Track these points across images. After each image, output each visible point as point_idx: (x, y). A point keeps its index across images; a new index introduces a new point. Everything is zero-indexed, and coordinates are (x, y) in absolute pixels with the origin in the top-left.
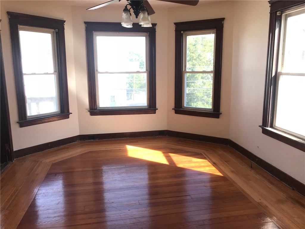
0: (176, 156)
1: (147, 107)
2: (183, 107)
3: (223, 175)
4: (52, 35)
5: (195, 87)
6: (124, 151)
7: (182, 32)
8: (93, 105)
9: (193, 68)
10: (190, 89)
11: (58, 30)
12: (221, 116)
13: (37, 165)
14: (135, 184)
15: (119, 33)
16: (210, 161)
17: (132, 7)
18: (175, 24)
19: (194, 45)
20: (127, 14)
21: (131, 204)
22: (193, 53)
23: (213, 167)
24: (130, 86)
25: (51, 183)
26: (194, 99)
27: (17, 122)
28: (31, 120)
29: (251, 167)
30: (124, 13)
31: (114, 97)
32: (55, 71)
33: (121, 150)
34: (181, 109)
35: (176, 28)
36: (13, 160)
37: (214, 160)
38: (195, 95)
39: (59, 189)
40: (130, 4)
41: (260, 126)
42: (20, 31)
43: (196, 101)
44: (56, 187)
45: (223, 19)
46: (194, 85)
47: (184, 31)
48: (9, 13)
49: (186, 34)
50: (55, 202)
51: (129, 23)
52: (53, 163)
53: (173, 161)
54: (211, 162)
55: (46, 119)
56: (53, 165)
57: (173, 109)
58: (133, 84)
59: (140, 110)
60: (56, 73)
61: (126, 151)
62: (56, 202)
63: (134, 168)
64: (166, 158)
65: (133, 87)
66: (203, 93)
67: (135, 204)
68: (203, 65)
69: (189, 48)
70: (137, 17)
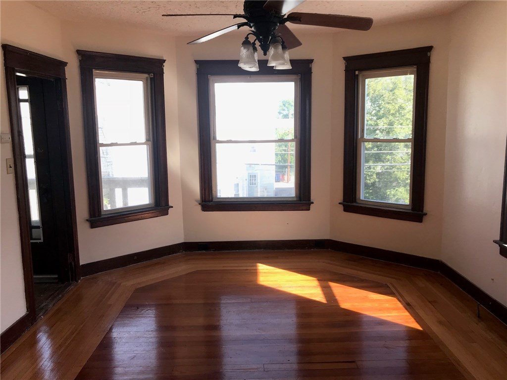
0: (341, 287)
1: (295, 199)
2: (358, 201)
3: (422, 327)
4: (144, 83)
5: (393, 162)
6: (253, 272)
7: (357, 73)
8: (207, 193)
9: (390, 130)
10: (384, 164)
11: (154, 75)
12: (425, 218)
13: (112, 289)
14: (263, 333)
15: (250, 77)
16: (401, 300)
17: (258, 38)
18: (344, 58)
19: (391, 91)
20: (248, 50)
21: (250, 369)
22: (389, 103)
23: (406, 311)
24: (282, 159)
25: (128, 322)
26: (391, 182)
27: (87, 220)
28: (108, 217)
29: (479, 317)
30: (242, 48)
31: (255, 177)
32: (147, 140)
33: (248, 271)
34: (354, 204)
35: (346, 66)
36: (79, 279)
37: (409, 299)
38: (393, 176)
39: (139, 333)
40: (254, 33)
41: (495, 242)
42: (96, 79)
43: (395, 186)
44: (135, 329)
45: (430, 48)
46: (392, 158)
47: (361, 70)
48: (79, 52)
49: (363, 75)
50: (128, 355)
51: (251, 64)
52: (138, 287)
53: (335, 297)
54: (403, 302)
55: (130, 215)
56: (137, 290)
57: (339, 203)
58: (288, 155)
59: (282, 203)
60: (150, 143)
61: (255, 273)
62: (131, 355)
63: (265, 304)
64: (323, 291)
65: (287, 160)
66: (406, 172)
67: (256, 369)
68: (408, 125)
69: (382, 95)
70: (265, 54)
